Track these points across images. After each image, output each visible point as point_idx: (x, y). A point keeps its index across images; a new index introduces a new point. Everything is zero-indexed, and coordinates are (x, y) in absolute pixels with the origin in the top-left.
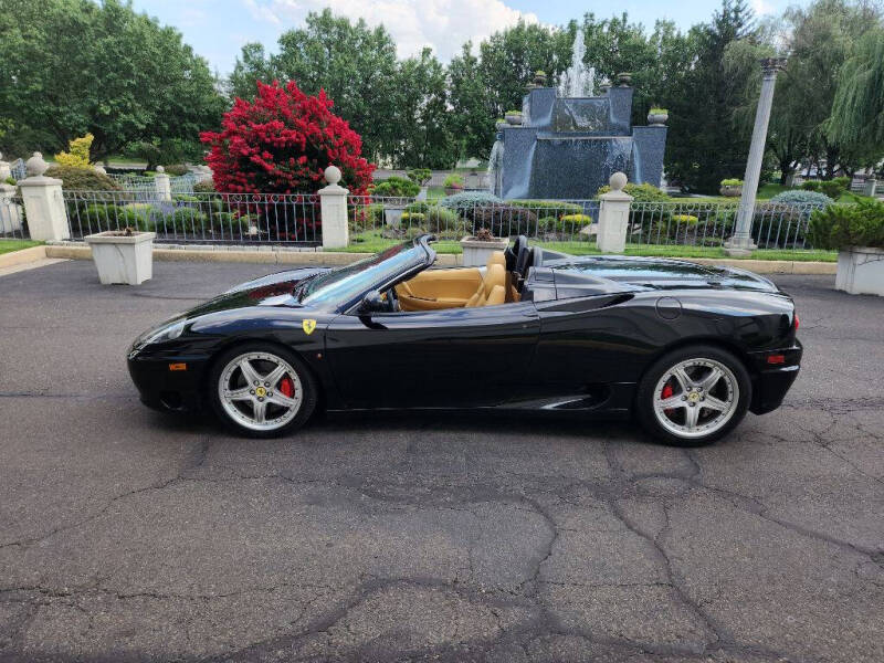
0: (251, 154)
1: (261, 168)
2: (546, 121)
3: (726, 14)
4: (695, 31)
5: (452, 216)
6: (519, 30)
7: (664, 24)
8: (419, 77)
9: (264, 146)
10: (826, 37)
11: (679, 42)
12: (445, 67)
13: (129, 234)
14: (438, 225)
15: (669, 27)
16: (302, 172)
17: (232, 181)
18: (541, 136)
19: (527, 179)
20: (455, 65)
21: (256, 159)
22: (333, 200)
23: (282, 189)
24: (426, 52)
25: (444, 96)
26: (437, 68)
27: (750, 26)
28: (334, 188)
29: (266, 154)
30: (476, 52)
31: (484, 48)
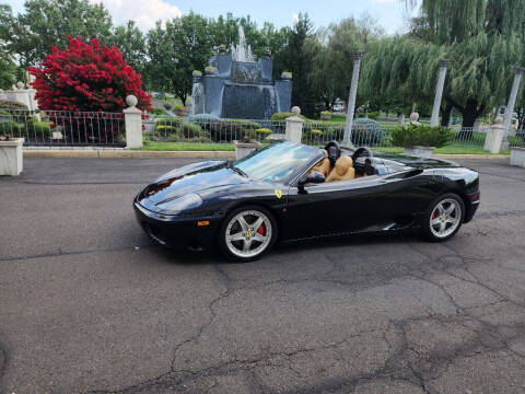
0: (75, 85)
1: (80, 95)
2: (228, 74)
3: (300, 23)
4: (284, 30)
5: (198, 128)
6: (190, 18)
7: (268, 24)
8: (129, 38)
9: (83, 80)
10: (349, 41)
11: (277, 35)
12: (144, 35)
13: (7, 139)
14: (188, 134)
15: (271, 26)
16: (109, 98)
17: (58, 103)
18: (227, 82)
19: (220, 107)
20: (151, 34)
21: (78, 88)
22: (133, 117)
23: (96, 109)
24: (131, 23)
25: (144, 52)
26: (139, 34)
27: (311, 31)
28: (133, 109)
29: (84, 85)
30: (164, 28)
31: (168, 25)
